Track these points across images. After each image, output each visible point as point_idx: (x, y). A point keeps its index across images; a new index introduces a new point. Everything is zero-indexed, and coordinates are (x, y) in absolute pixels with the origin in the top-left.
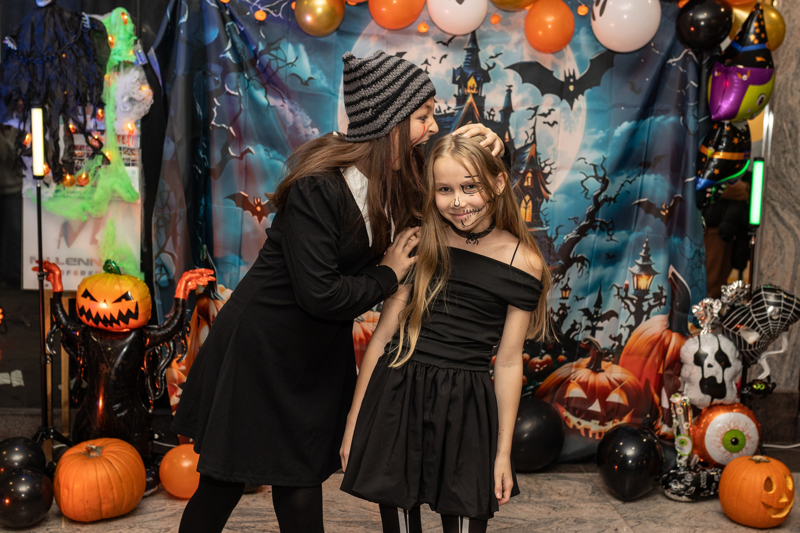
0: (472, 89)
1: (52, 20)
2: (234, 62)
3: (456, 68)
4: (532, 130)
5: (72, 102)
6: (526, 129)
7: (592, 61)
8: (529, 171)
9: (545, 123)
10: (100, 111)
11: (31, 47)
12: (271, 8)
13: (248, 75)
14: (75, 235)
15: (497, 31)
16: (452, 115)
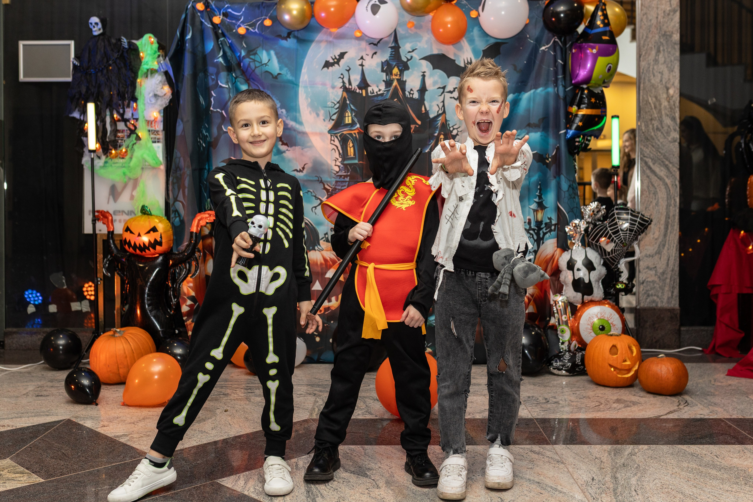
0: (396, 75)
1: (103, 44)
2: (225, 65)
3: (383, 61)
4: (442, 103)
5: (115, 98)
6: (437, 103)
7: (483, 51)
8: (441, 134)
9: (451, 98)
10: (135, 105)
11: (89, 62)
12: (249, 26)
13: (235, 74)
14: (120, 194)
15: (412, 33)
16: (382, 95)
